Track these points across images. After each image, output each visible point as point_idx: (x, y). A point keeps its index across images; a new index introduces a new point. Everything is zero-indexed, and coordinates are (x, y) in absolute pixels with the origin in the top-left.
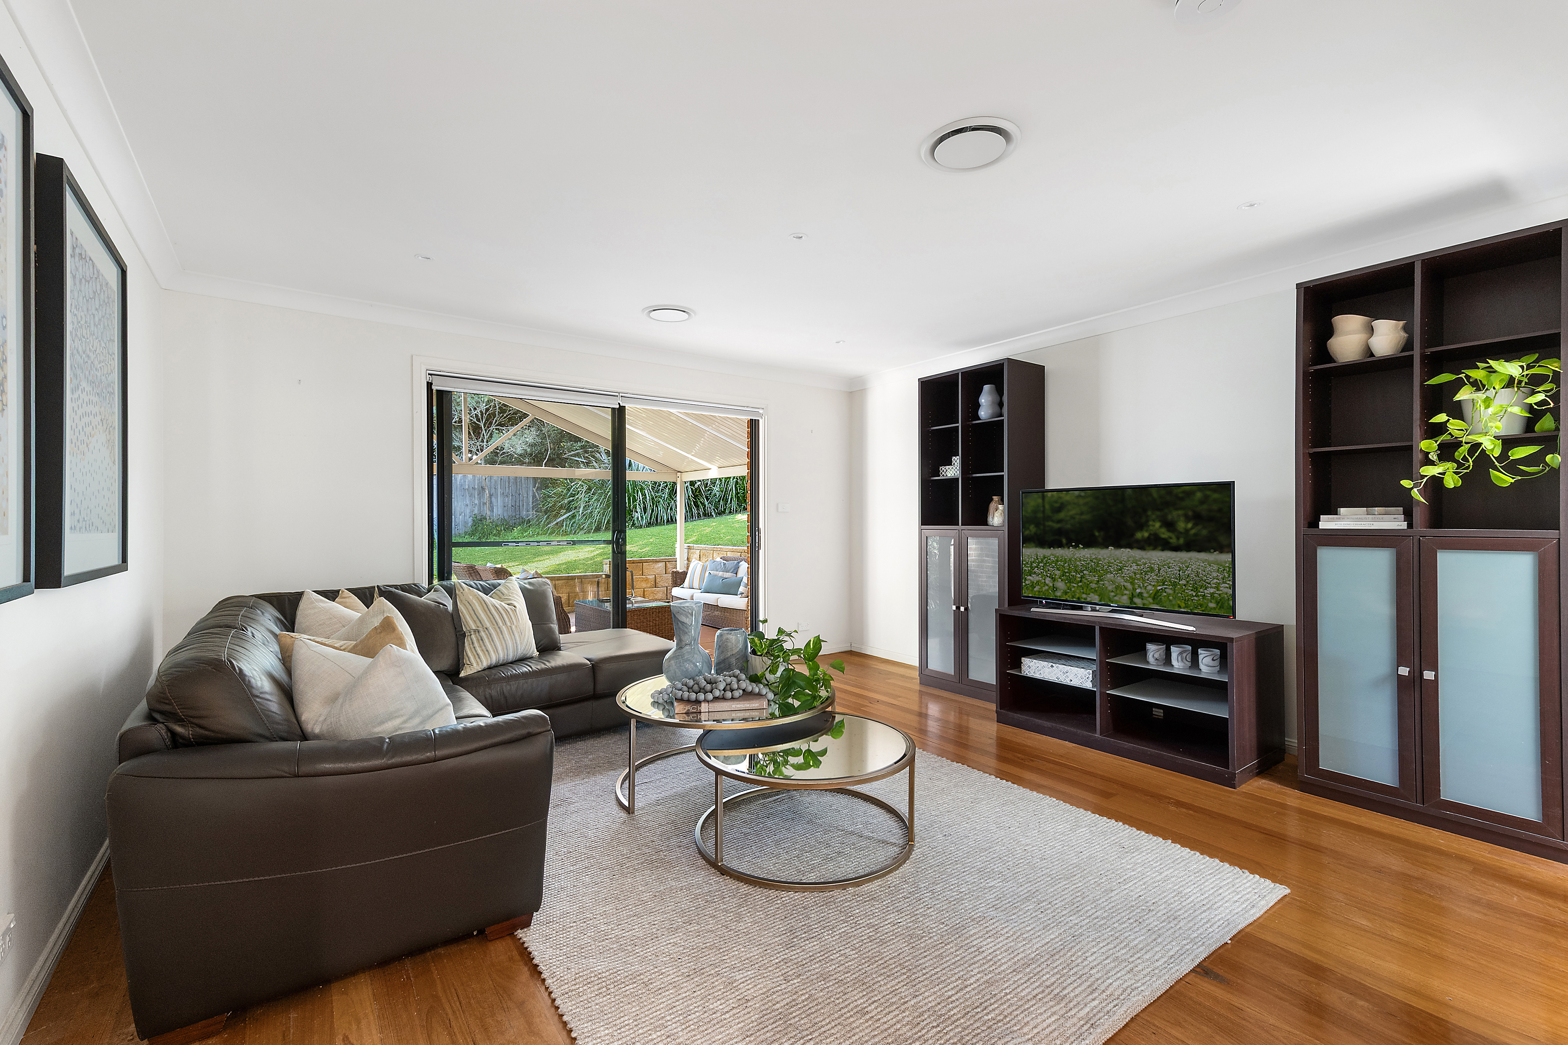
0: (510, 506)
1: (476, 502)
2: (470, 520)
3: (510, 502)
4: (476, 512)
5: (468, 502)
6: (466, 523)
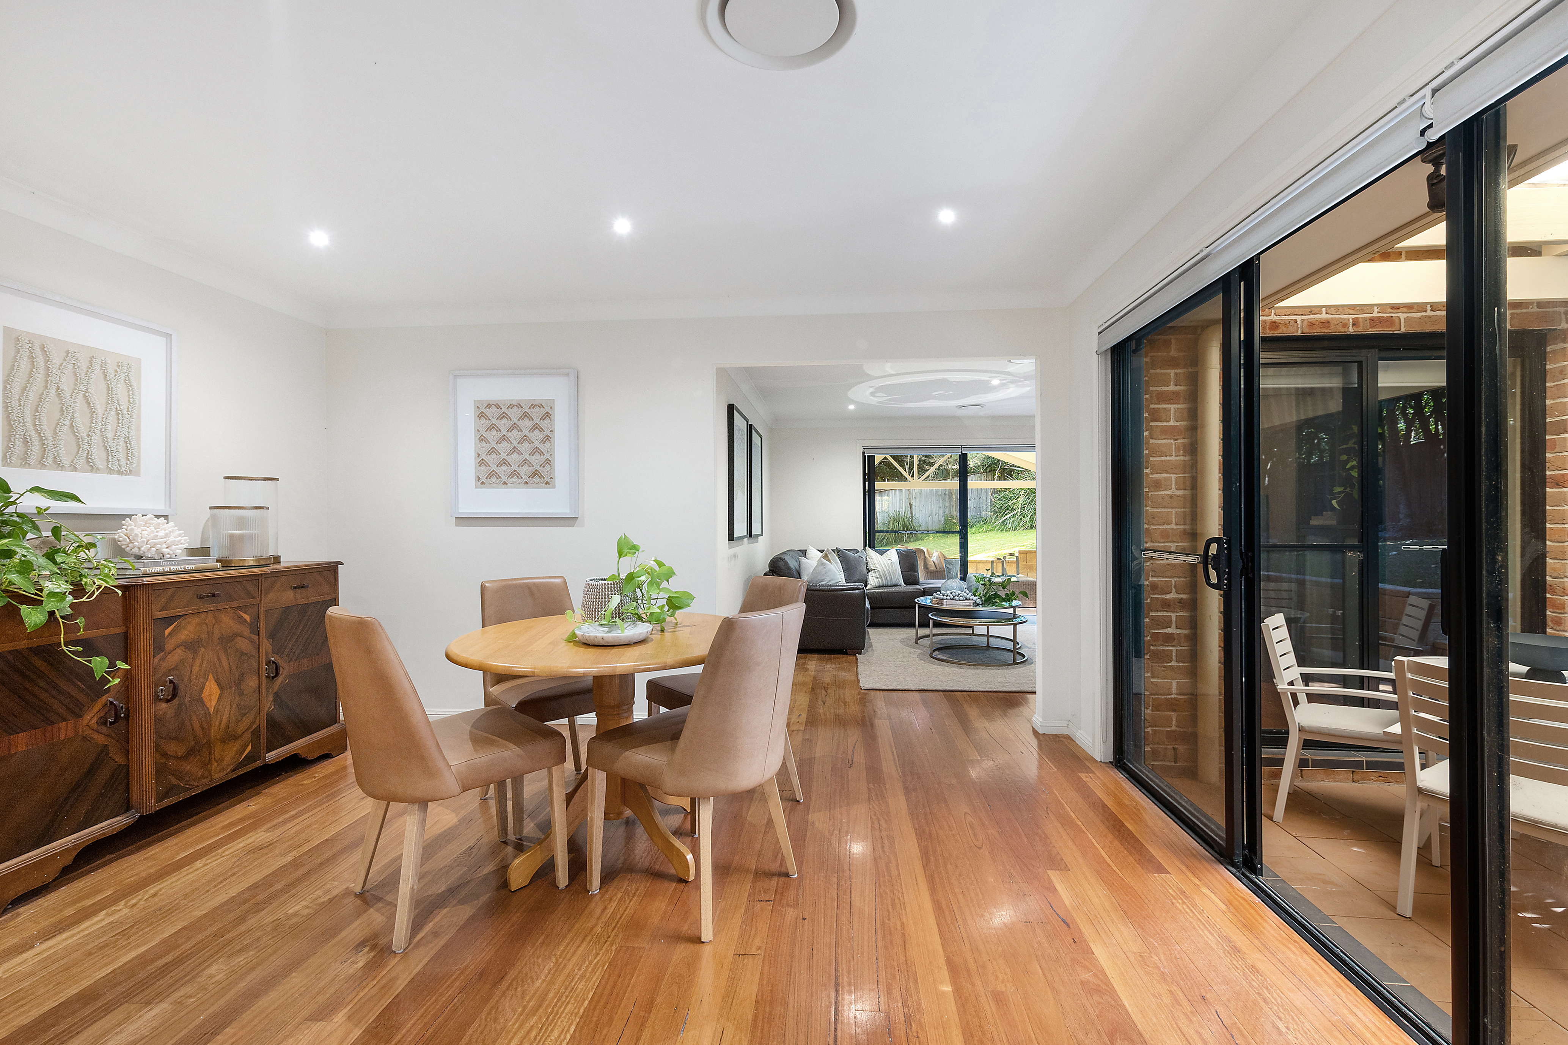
0: (973, 507)
1: (947, 505)
2: (943, 519)
3: (972, 504)
4: (947, 512)
5: (941, 505)
6: (940, 521)
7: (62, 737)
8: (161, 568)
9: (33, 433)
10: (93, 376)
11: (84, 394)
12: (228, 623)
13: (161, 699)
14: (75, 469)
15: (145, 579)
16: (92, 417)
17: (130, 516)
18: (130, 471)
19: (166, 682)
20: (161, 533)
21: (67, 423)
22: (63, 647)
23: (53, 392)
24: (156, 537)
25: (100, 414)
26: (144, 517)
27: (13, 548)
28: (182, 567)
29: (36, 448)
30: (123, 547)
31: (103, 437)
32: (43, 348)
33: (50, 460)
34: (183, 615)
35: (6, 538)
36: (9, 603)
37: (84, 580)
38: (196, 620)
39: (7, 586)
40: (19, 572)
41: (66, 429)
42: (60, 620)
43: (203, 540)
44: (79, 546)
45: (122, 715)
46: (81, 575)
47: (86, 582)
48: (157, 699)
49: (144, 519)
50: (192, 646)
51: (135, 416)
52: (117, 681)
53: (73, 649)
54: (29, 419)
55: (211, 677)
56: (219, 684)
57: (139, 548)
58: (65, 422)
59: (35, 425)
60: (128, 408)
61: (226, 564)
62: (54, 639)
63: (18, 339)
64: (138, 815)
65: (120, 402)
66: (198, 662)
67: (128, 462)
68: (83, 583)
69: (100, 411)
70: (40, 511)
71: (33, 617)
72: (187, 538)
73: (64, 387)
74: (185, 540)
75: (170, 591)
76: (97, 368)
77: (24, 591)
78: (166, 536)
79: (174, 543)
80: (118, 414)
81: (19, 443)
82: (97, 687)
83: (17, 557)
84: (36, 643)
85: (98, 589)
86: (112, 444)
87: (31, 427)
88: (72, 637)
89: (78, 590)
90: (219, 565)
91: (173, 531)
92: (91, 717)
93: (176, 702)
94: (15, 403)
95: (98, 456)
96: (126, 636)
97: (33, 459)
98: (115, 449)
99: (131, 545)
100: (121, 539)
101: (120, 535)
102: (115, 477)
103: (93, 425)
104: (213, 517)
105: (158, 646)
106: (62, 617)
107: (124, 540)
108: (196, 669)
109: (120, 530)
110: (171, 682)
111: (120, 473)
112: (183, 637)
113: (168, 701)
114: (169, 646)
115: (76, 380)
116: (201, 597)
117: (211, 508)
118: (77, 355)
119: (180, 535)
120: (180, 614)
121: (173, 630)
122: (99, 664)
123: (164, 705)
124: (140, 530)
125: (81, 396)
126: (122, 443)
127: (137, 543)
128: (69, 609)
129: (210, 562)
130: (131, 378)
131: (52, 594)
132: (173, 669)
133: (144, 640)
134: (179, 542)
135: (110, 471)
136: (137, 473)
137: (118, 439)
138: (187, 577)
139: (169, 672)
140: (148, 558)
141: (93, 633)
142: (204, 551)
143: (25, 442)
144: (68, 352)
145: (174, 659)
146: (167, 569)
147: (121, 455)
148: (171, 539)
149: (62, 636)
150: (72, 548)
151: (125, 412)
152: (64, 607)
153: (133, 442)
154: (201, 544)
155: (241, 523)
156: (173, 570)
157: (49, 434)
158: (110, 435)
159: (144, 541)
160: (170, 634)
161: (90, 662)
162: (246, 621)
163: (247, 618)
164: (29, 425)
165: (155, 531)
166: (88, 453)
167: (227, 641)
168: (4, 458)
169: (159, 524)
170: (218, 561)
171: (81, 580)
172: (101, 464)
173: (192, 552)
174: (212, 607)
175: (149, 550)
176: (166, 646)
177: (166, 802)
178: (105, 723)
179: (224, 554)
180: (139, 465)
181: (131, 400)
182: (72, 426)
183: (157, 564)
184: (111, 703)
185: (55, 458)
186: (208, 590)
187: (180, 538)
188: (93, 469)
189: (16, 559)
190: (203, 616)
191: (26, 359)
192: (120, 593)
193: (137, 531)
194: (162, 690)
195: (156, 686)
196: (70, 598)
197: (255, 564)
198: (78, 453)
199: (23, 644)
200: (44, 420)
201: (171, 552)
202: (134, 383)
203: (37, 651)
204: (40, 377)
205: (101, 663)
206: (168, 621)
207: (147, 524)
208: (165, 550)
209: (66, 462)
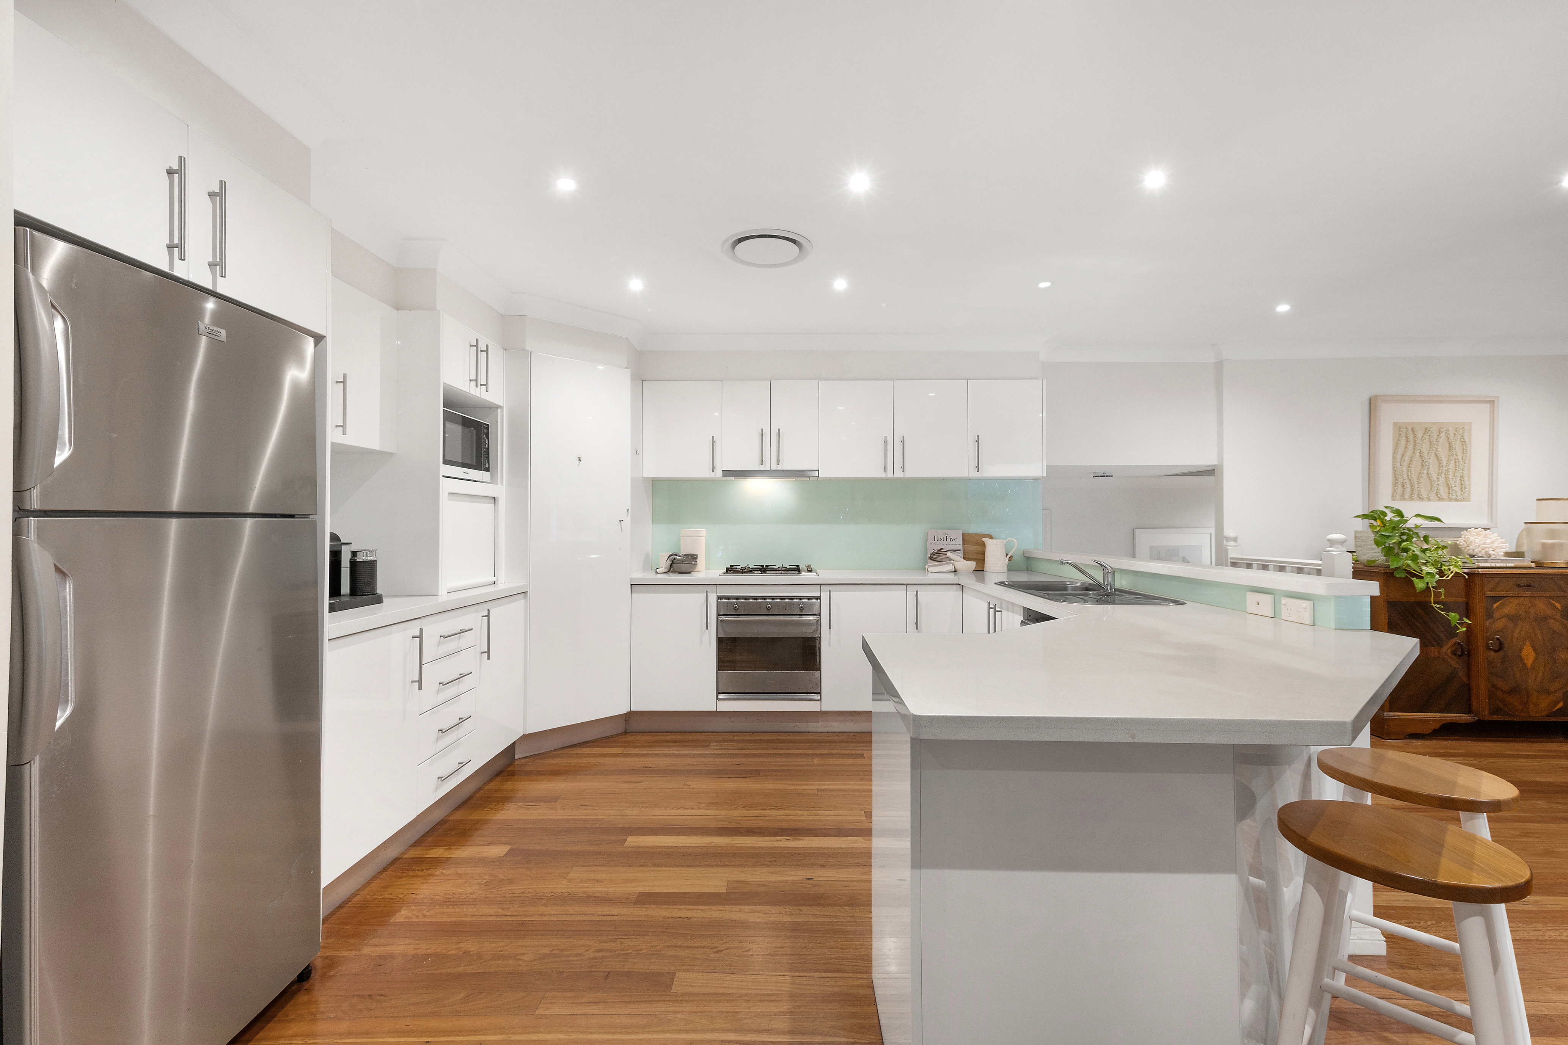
7: (1432, 656)
8: (1489, 564)
9: (1407, 480)
10: (1441, 440)
11: (1435, 453)
12: (1541, 606)
13: (1491, 649)
14: (1429, 500)
15: (1479, 570)
16: (1440, 466)
17: (1466, 529)
18: (1464, 498)
19: (1494, 638)
20: (1489, 541)
21: (1425, 472)
22: (1433, 604)
23: (1418, 454)
24: (1485, 543)
25: (1445, 464)
26: (1476, 530)
27: (1410, 547)
28: (1505, 564)
29: (1408, 490)
30: (1462, 549)
31: (1447, 478)
32: (1413, 429)
33: (1416, 495)
34: (1505, 597)
35: (1405, 542)
36: (1406, 576)
37: (1444, 567)
38: (1516, 601)
39: (1406, 567)
40: (1411, 560)
41: (1425, 476)
42: (1432, 589)
43: (1517, 546)
44: (1437, 548)
45: (1466, 653)
46: (1441, 564)
47: (1445, 569)
48: (1488, 648)
49: (1476, 531)
50: (1513, 619)
51: (1467, 462)
52: (1464, 629)
53: (1438, 606)
54: (1405, 473)
55: (1528, 643)
56: (1535, 650)
57: (1473, 550)
58: (1424, 472)
59: (1408, 475)
60: (1462, 457)
61: (1539, 565)
62: (1427, 599)
63: (1400, 428)
64: (1476, 718)
65: (1458, 454)
66: (1517, 631)
67: (1462, 493)
68: (1443, 569)
69: (1444, 462)
70: (1417, 527)
71: (1420, 585)
72: (1507, 544)
73: (1424, 450)
74: (1506, 546)
75: (1496, 580)
76: (1443, 435)
77: (1414, 570)
78: (1492, 542)
79: (1498, 548)
80: (1456, 462)
81: (1400, 487)
82: (1451, 631)
83: (1411, 551)
84: (1418, 599)
85: (1451, 573)
86: (1452, 482)
87: (1406, 477)
88: (1437, 599)
89: (1441, 573)
90: (1533, 565)
91: (1497, 540)
92: (1447, 648)
93: (1501, 653)
94: (1398, 465)
95: (1443, 491)
96: (1467, 604)
97: (1407, 496)
98: (1453, 485)
99: (1468, 548)
100: (1461, 544)
101: (1460, 541)
102: (1453, 503)
103: (1440, 471)
104: (1528, 531)
105: (1489, 614)
106: (1433, 587)
107: (1464, 544)
108: (1516, 635)
109: (1460, 538)
110: (1498, 639)
111: (1456, 500)
112: (1506, 611)
113: (1496, 651)
114: (1497, 615)
115: (1431, 445)
116: (1519, 586)
117: (1526, 523)
118: (1431, 430)
119: (1502, 542)
120: (1504, 595)
121: (1499, 605)
122: (1453, 617)
123: (1493, 653)
124: (1473, 538)
125: (1433, 454)
126: (1458, 481)
127: (1471, 547)
128: (1435, 583)
129: (1526, 562)
130: (1465, 436)
131: (1428, 573)
132: (1500, 631)
133: (1479, 608)
134: (1502, 547)
135: (1450, 500)
136: (1468, 500)
137: (1456, 478)
138: (1509, 572)
139: (1497, 632)
140: (1478, 557)
141: (1449, 599)
142: (1519, 554)
143: (1403, 486)
144: (1426, 429)
145: (1501, 624)
146: (1493, 565)
147: (1458, 489)
148: (1496, 545)
149: (1432, 598)
150: (1433, 548)
151: (1460, 460)
152: (1433, 583)
153: (1466, 479)
154: (1516, 549)
155: (1553, 534)
156: (1497, 566)
157: (1415, 480)
158: (1450, 477)
159: (1476, 546)
160: (1497, 607)
161: (1448, 615)
162: (1558, 609)
163: (1558, 606)
164: (1405, 476)
165: (1484, 539)
166: (1437, 489)
167: (1542, 620)
168: (1393, 496)
169: (1486, 535)
170: (1532, 562)
171: (1441, 567)
172: (1444, 496)
173: (1508, 554)
174: (1528, 594)
175: (1480, 551)
176: (1494, 615)
177: (1495, 717)
178: (1455, 654)
179: (1538, 557)
180: (1469, 495)
181: (1465, 451)
182: (1428, 474)
183: (1486, 561)
184: (1459, 643)
185: (1418, 494)
186: (1524, 582)
187: (1502, 544)
188: (1440, 499)
189: (1410, 553)
190: (1522, 599)
191: (1404, 438)
192: (1467, 577)
193: (1472, 539)
194: (1492, 643)
195: (1488, 639)
196: (1437, 576)
197: (1565, 566)
198: (1431, 490)
199: (1412, 599)
200: (1413, 472)
201: (1496, 554)
202: (1467, 440)
203: (1419, 604)
204: (1411, 447)
205: (1455, 616)
206: (1496, 599)
207: (1478, 534)
208: (1492, 552)
209: (1425, 496)
